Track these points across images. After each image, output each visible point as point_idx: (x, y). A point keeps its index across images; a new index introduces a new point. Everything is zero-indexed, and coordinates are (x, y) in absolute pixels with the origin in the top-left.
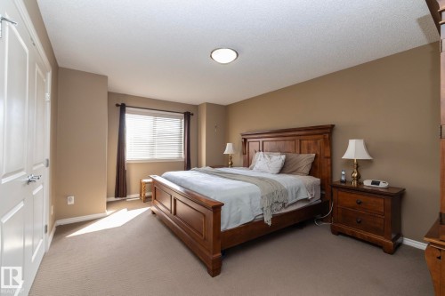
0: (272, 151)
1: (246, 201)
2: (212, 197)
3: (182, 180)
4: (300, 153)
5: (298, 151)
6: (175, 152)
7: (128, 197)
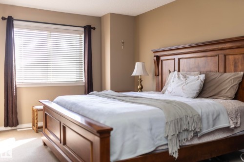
0: (191, 71)
1: (145, 127)
2: (102, 122)
3: (74, 104)
4: (225, 72)
5: (222, 69)
6: (76, 75)
7: (18, 127)
